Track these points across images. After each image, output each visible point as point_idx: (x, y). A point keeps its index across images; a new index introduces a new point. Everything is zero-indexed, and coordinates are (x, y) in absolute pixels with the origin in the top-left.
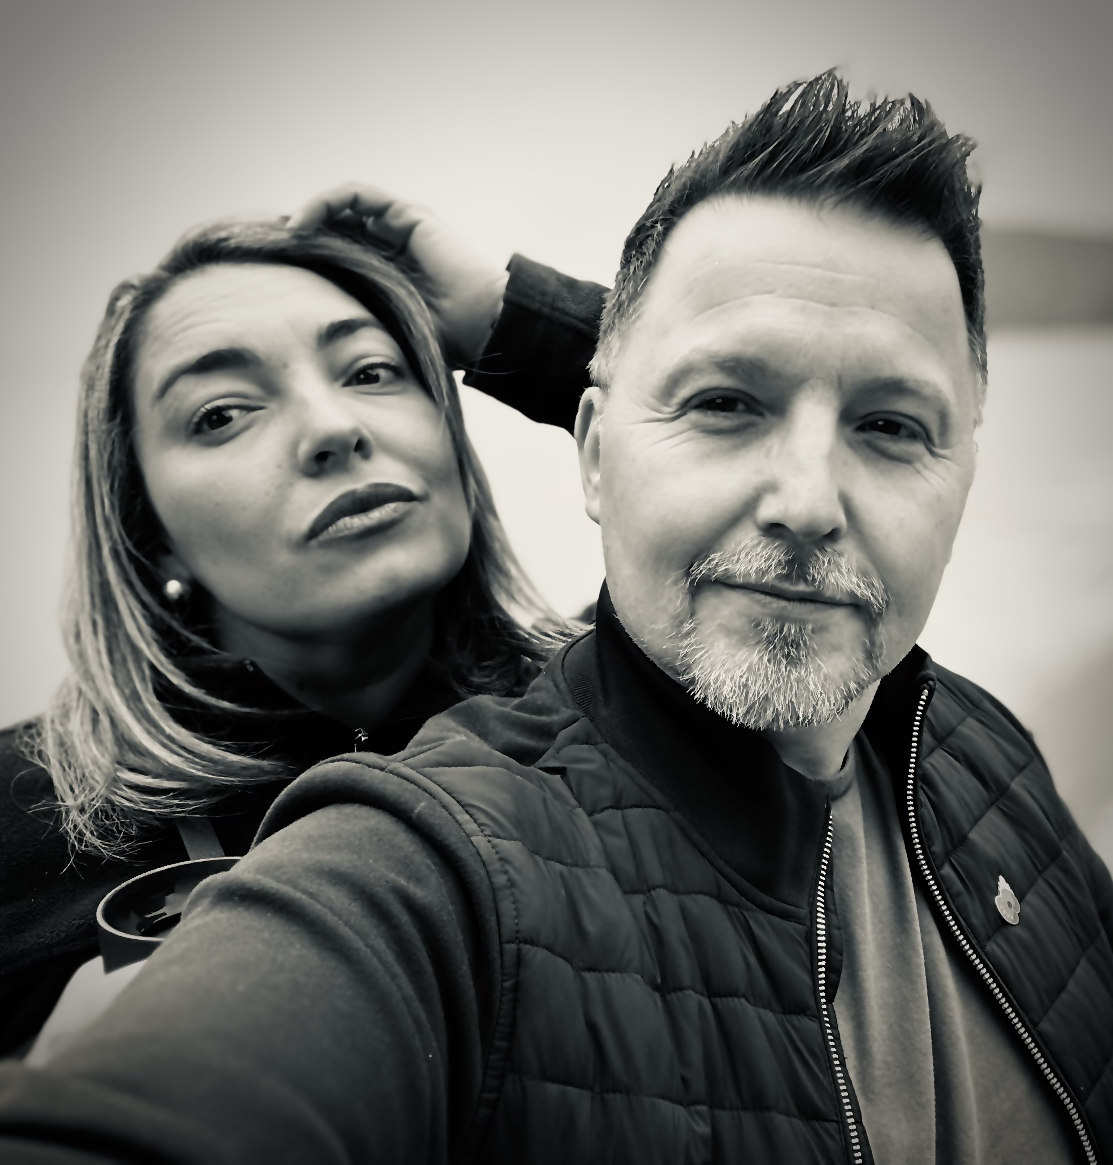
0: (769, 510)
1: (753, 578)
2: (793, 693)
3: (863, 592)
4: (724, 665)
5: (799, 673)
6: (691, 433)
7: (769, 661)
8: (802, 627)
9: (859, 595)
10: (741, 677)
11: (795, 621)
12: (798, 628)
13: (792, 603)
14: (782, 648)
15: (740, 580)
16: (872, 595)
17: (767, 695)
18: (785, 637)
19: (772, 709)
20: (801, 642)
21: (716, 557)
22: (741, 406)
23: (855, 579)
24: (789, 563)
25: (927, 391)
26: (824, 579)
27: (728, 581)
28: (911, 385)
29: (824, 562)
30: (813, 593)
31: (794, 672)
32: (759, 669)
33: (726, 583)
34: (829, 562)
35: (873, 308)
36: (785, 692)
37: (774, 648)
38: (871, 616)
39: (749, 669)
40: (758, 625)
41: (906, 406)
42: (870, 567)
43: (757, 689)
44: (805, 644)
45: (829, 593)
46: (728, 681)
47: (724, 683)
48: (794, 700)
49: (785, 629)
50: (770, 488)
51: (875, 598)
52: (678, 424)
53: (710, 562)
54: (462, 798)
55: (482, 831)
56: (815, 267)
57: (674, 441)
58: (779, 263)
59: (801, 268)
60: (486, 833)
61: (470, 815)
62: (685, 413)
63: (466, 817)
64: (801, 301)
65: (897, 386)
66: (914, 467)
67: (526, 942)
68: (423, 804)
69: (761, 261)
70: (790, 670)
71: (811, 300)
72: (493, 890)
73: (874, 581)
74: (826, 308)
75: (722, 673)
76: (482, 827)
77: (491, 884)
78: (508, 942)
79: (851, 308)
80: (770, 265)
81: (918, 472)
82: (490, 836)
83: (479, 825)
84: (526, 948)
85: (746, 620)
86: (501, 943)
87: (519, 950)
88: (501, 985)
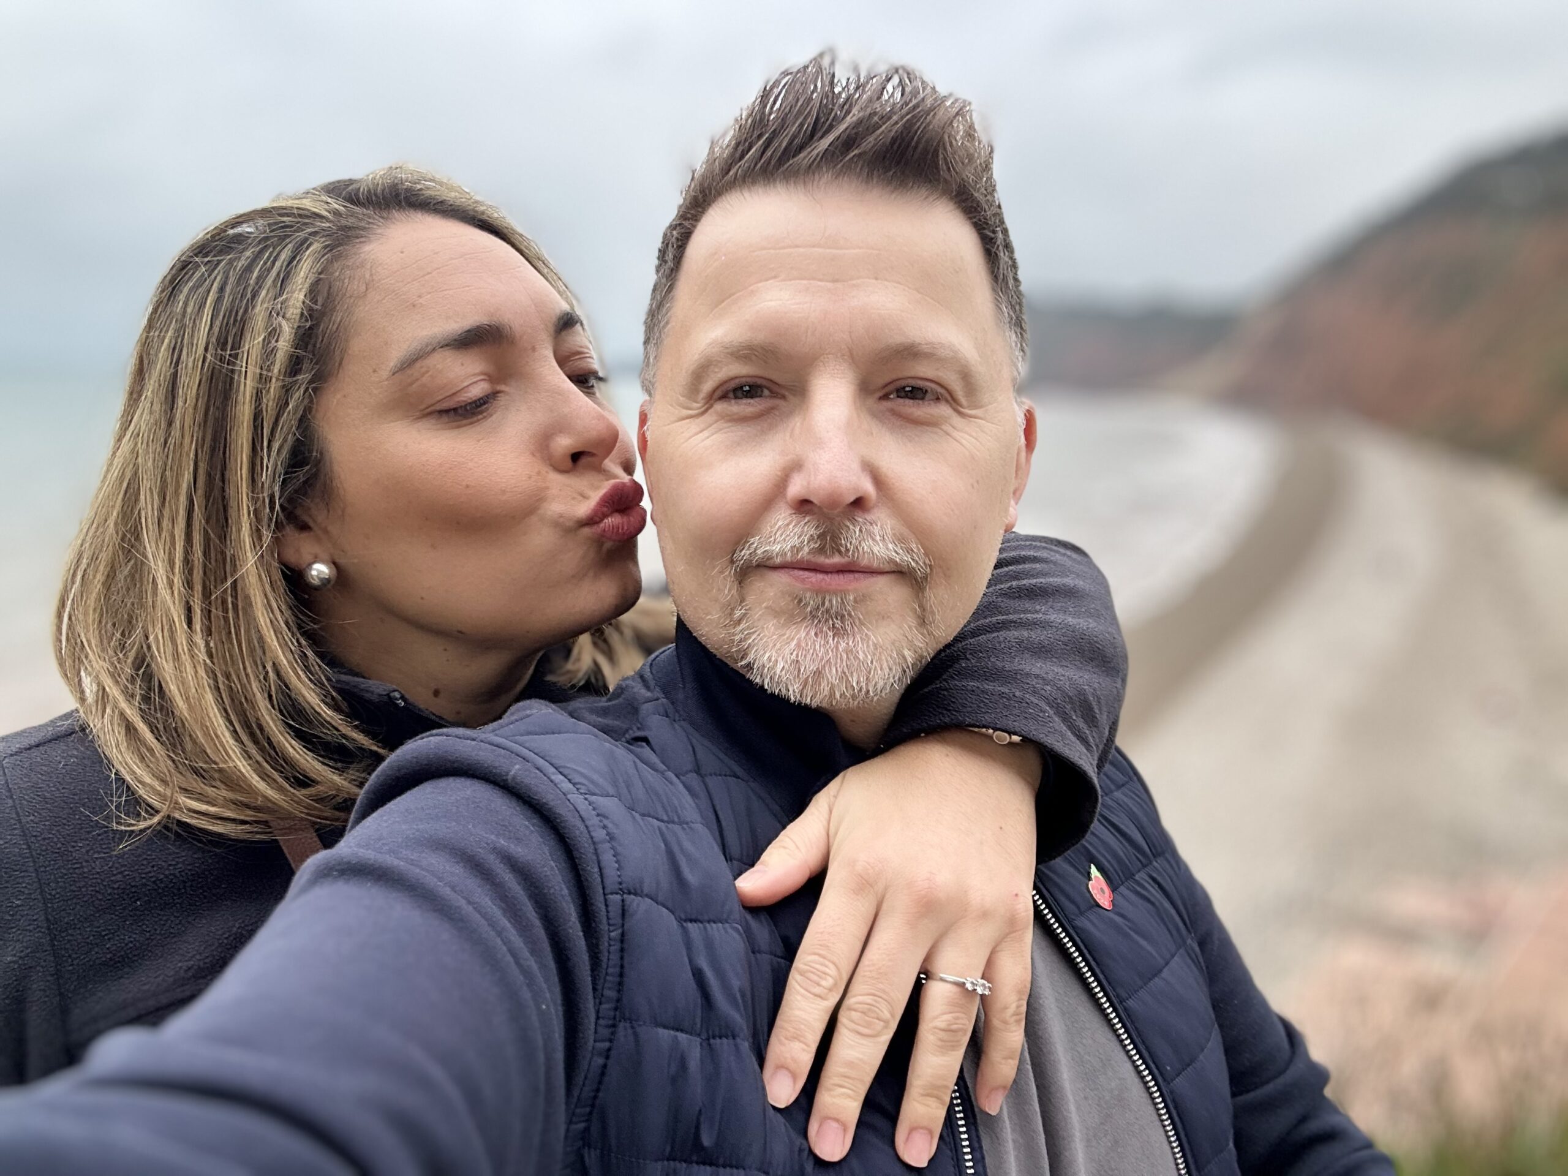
0: (796, 488)
1: (789, 557)
2: (844, 664)
3: (902, 557)
4: (775, 645)
5: (847, 644)
6: (721, 424)
7: (816, 634)
8: (844, 598)
9: (898, 560)
10: (792, 654)
11: (835, 593)
12: (839, 599)
13: (830, 575)
14: (827, 620)
15: (778, 560)
16: (913, 560)
17: (818, 668)
18: (828, 611)
19: (826, 681)
20: (846, 614)
21: (755, 540)
22: (766, 392)
23: (890, 546)
24: (822, 536)
25: (942, 352)
26: (857, 547)
27: (769, 563)
28: (925, 348)
29: (855, 532)
30: (849, 563)
31: (841, 642)
32: (807, 645)
33: (766, 566)
34: (861, 531)
35: (876, 279)
36: (836, 664)
37: (820, 621)
38: (916, 580)
39: (798, 645)
40: (800, 601)
41: (923, 370)
42: (906, 532)
43: (809, 666)
44: (850, 615)
45: (864, 562)
46: (780, 659)
47: (776, 661)
48: (846, 670)
49: (827, 603)
50: (795, 467)
51: (917, 563)
52: (708, 418)
53: (749, 547)
54: (554, 761)
55: (578, 789)
56: (814, 246)
57: (706, 434)
58: (780, 248)
59: (801, 250)
60: (582, 791)
61: (565, 776)
62: (711, 406)
63: (562, 777)
64: (805, 282)
65: (910, 352)
66: (942, 430)
67: (630, 893)
68: (517, 767)
69: (764, 248)
70: (838, 642)
71: (814, 279)
72: (594, 843)
73: (914, 546)
74: (830, 285)
75: (774, 654)
76: (578, 786)
77: (592, 838)
78: (612, 893)
79: (854, 282)
80: (772, 251)
81: (948, 434)
82: (586, 794)
83: (574, 784)
84: (629, 898)
85: (790, 599)
86: (605, 894)
87: (623, 901)
88: (608, 935)
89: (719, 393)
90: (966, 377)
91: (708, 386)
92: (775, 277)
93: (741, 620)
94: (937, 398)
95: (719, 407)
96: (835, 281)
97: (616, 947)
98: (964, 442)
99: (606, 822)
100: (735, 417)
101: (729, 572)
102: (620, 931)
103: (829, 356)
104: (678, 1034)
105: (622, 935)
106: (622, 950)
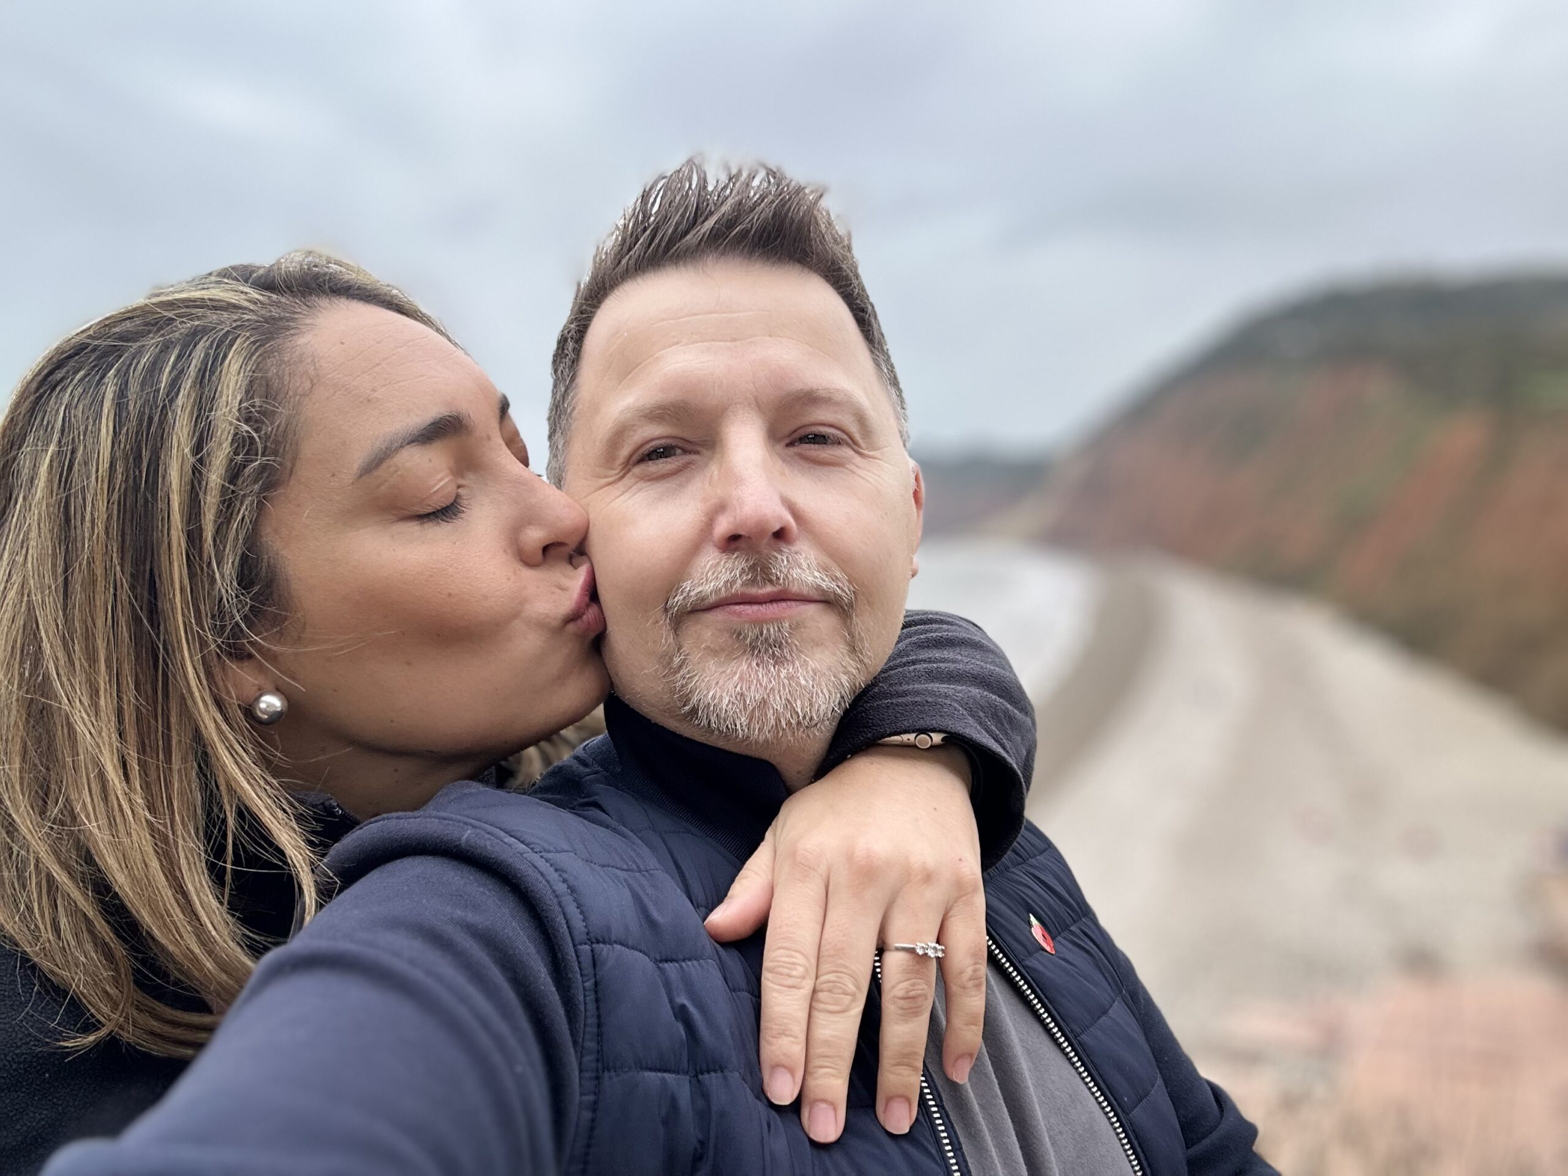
0: (723, 526)
1: (723, 594)
2: (787, 690)
3: (827, 584)
4: (717, 683)
5: (788, 671)
6: (641, 484)
7: (758, 665)
8: (780, 626)
9: (825, 588)
10: (736, 687)
11: (772, 621)
12: (776, 628)
13: (764, 606)
14: (766, 651)
15: (713, 599)
16: (838, 586)
17: (763, 698)
18: (766, 640)
19: (771, 711)
20: (783, 642)
21: (687, 585)
22: (679, 451)
23: (816, 574)
24: (752, 568)
25: (837, 397)
26: (786, 575)
27: (703, 605)
28: (823, 393)
29: (783, 561)
30: (781, 592)
31: (782, 670)
32: (750, 676)
33: (701, 608)
34: (788, 561)
35: (771, 336)
36: (779, 691)
37: (759, 652)
38: (842, 607)
39: (741, 678)
40: (739, 634)
41: (824, 417)
42: (827, 560)
43: (753, 695)
44: (787, 642)
45: (795, 589)
46: (724, 694)
47: (721, 697)
48: (789, 697)
49: (765, 632)
50: (719, 509)
51: (843, 590)
52: (627, 481)
53: (682, 592)
54: (503, 827)
55: (532, 849)
56: (711, 313)
57: (627, 495)
58: (679, 318)
59: (699, 317)
60: (535, 850)
61: (517, 838)
62: (629, 471)
63: (513, 839)
64: (705, 344)
65: (810, 398)
66: (846, 468)
67: (598, 942)
68: (469, 834)
69: (663, 320)
70: (778, 669)
71: (714, 340)
72: (557, 896)
73: (838, 574)
74: (728, 344)
75: (718, 690)
76: (531, 846)
77: (554, 891)
78: (581, 944)
79: (751, 340)
80: (671, 321)
81: (854, 473)
82: (541, 852)
83: (528, 845)
84: (599, 947)
85: (728, 635)
86: (574, 946)
87: (592, 951)
88: (582, 986)
89: (635, 458)
90: (861, 419)
91: (625, 452)
92: (677, 343)
93: (680, 667)
94: (839, 442)
95: (637, 470)
96: (734, 340)
97: (591, 997)
98: (870, 479)
99: (565, 876)
100: (654, 476)
101: (664, 623)
102: (592, 981)
103: (738, 406)
104: (666, 1075)
105: (596, 984)
106: (597, 1000)
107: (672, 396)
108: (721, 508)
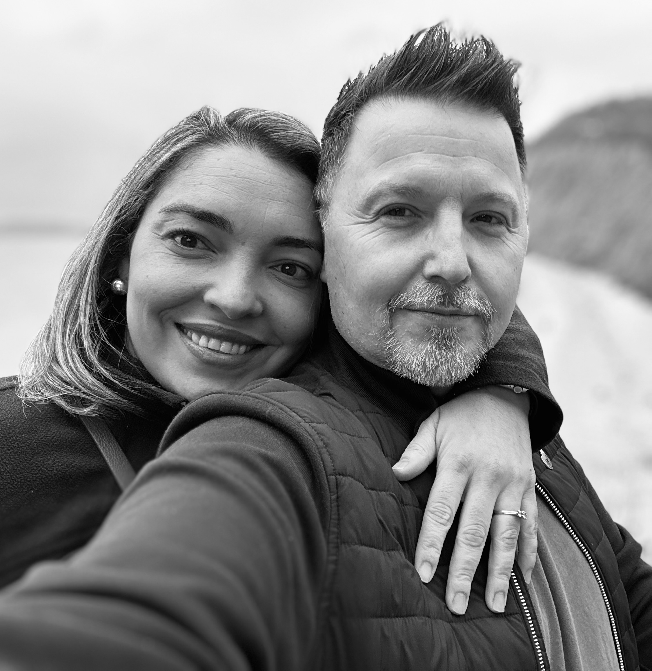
0: (431, 268)
1: (425, 305)
3: (481, 308)
4: (412, 353)
5: (452, 353)
6: (384, 229)
7: (436, 348)
8: (452, 329)
9: (479, 309)
10: (422, 358)
11: (448, 326)
12: (450, 330)
13: (446, 317)
14: (442, 341)
15: (418, 307)
16: (486, 309)
18: (444, 335)
19: (439, 373)
20: (452, 337)
21: (404, 295)
22: (408, 213)
23: (477, 302)
24: (444, 296)
25: (507, 199)
26: (462, 303)
27: (410, 308)
28: (498, 196)
29: (462, 294)
30: (458, 311)
31: (449, 353)
32: (431, 353)
33: (410, 309)
34: (464, 295)
35: (475, 157)
37: (439, 341)
38: (484, 320)
39: (426, 353)
40: (429, 330)
41: (496, 207)
42: (483, 293)
43: (431, 363)
44: (454, 338)
45: (465, 310)
46: (415, 361)
49: (444, 331)
51: (487, 311)
52: (376, 224)
53: (400, 298)
54: (289, 405)
55: (304, 420)
56: (443, 136)
57: (374, 234)
58: (424, 135)
59: (436, 137)
60: (307, 421)
61: (296, 413)
62: (378, 218)
63: (294, 414)
64: (438, 155)
65: (491, 198)
66: (502, 240)
67: (340, 475)
68: (270, 408)
69: (414, 134)
70: (447, 352)
71: (443, 154)
72: (318, 449)
73: (487, 302)
74: (451, 158)
75: (412, 357)
76: (304, 418)
77: (317, 445)
78: (330, 475)
79: (464, 157)
80: (420, 136)
81: (504, 242)
82: (309, 422)
83: (302, 417)
84: (340, 478)
85: (423, 328)
86: (327, 476)
87: (336, 479)
88: (330, 498)
89: (383, 211)
90: (514, 212)
91: (377, 207)
92: (421, 151)
93: (390, 337)
94: (500, 223)
95: (383, 219)
96: (454, 156)
97: (335, 504)
98: (511, 246)
99: (322, 437)
100: (394, 226)
101: (387, 311)
102: (335, 496)
103: (451, 197)
104: (373, 549)
105: (338, 497)
106: (338, 506)
107: (414, 183)
108: (431, 256)
